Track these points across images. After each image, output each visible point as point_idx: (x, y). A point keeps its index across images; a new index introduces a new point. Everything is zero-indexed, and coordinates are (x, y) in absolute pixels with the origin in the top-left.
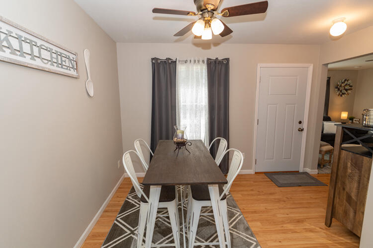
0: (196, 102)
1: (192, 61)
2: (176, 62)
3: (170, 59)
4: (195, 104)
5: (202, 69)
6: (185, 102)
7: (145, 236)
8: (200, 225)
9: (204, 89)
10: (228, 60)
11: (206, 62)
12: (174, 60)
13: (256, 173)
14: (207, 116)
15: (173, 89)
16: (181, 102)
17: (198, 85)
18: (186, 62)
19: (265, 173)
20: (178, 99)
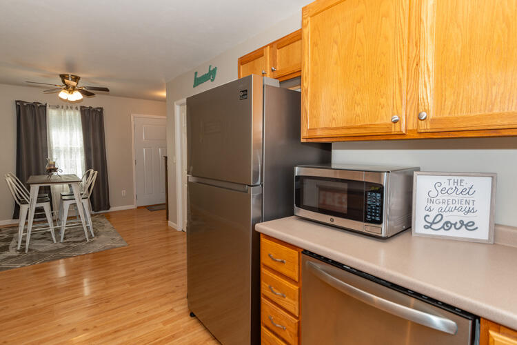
0: (71, 144)
1: (65, 107)
2: (45, 106)
3: (39, 103)
4: (69, 146)
5: (75, 115)
6: (58, 143)
7: (27, 218)
8: (69, 218)
9: (78, 132)
10: (102, 109)
11: (79, 109)
12: (44, 104)
13: (138, 208)
14: (83, 157)
15: (43, 132)
16: (54, 144)
17: (71, 129)
18: (58, 107)
19: (145, 207)
20: (49, 141)
